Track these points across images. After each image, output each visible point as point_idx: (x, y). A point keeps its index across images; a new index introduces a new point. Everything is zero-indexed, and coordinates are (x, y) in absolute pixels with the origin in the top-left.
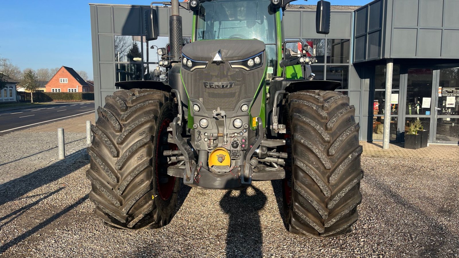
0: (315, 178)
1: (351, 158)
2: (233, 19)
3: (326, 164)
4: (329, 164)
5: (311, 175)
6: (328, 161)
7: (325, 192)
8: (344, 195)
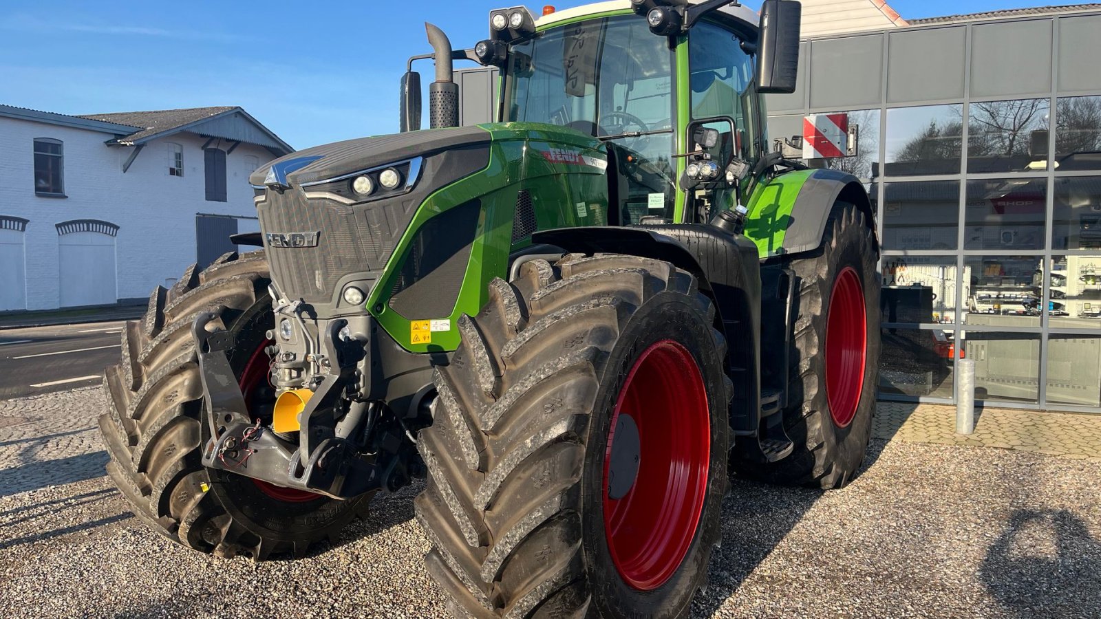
0: (444, 490)
1: (530, 445)
2: (654, 72)
3: (468, 455)
4: (475, 456)
5: (436, 479)
6: (473, 449)
7: (465, 532)
8: (510, 551)
